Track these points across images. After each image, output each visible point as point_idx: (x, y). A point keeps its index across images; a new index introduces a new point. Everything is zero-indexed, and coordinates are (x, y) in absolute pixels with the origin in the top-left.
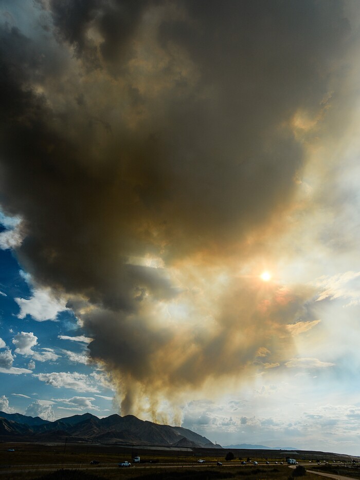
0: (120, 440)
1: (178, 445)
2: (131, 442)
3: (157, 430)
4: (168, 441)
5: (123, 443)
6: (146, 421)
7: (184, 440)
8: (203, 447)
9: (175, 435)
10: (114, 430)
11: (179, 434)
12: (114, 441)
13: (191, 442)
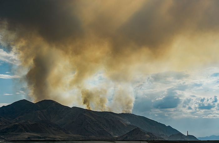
0: (36, 135)
1: (127, 137)
2: (52, 136)
3: (93, 118)
4: (112, 133)
5: (40, 138)
6: (74, 108)
7: (137, 131)
8: (167, 139)
9: (122, 124)
10: (23, 121)
11: (129, 123)
12: (26, 137)
13: (148, 133)
